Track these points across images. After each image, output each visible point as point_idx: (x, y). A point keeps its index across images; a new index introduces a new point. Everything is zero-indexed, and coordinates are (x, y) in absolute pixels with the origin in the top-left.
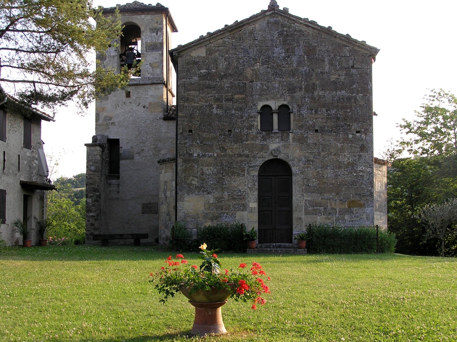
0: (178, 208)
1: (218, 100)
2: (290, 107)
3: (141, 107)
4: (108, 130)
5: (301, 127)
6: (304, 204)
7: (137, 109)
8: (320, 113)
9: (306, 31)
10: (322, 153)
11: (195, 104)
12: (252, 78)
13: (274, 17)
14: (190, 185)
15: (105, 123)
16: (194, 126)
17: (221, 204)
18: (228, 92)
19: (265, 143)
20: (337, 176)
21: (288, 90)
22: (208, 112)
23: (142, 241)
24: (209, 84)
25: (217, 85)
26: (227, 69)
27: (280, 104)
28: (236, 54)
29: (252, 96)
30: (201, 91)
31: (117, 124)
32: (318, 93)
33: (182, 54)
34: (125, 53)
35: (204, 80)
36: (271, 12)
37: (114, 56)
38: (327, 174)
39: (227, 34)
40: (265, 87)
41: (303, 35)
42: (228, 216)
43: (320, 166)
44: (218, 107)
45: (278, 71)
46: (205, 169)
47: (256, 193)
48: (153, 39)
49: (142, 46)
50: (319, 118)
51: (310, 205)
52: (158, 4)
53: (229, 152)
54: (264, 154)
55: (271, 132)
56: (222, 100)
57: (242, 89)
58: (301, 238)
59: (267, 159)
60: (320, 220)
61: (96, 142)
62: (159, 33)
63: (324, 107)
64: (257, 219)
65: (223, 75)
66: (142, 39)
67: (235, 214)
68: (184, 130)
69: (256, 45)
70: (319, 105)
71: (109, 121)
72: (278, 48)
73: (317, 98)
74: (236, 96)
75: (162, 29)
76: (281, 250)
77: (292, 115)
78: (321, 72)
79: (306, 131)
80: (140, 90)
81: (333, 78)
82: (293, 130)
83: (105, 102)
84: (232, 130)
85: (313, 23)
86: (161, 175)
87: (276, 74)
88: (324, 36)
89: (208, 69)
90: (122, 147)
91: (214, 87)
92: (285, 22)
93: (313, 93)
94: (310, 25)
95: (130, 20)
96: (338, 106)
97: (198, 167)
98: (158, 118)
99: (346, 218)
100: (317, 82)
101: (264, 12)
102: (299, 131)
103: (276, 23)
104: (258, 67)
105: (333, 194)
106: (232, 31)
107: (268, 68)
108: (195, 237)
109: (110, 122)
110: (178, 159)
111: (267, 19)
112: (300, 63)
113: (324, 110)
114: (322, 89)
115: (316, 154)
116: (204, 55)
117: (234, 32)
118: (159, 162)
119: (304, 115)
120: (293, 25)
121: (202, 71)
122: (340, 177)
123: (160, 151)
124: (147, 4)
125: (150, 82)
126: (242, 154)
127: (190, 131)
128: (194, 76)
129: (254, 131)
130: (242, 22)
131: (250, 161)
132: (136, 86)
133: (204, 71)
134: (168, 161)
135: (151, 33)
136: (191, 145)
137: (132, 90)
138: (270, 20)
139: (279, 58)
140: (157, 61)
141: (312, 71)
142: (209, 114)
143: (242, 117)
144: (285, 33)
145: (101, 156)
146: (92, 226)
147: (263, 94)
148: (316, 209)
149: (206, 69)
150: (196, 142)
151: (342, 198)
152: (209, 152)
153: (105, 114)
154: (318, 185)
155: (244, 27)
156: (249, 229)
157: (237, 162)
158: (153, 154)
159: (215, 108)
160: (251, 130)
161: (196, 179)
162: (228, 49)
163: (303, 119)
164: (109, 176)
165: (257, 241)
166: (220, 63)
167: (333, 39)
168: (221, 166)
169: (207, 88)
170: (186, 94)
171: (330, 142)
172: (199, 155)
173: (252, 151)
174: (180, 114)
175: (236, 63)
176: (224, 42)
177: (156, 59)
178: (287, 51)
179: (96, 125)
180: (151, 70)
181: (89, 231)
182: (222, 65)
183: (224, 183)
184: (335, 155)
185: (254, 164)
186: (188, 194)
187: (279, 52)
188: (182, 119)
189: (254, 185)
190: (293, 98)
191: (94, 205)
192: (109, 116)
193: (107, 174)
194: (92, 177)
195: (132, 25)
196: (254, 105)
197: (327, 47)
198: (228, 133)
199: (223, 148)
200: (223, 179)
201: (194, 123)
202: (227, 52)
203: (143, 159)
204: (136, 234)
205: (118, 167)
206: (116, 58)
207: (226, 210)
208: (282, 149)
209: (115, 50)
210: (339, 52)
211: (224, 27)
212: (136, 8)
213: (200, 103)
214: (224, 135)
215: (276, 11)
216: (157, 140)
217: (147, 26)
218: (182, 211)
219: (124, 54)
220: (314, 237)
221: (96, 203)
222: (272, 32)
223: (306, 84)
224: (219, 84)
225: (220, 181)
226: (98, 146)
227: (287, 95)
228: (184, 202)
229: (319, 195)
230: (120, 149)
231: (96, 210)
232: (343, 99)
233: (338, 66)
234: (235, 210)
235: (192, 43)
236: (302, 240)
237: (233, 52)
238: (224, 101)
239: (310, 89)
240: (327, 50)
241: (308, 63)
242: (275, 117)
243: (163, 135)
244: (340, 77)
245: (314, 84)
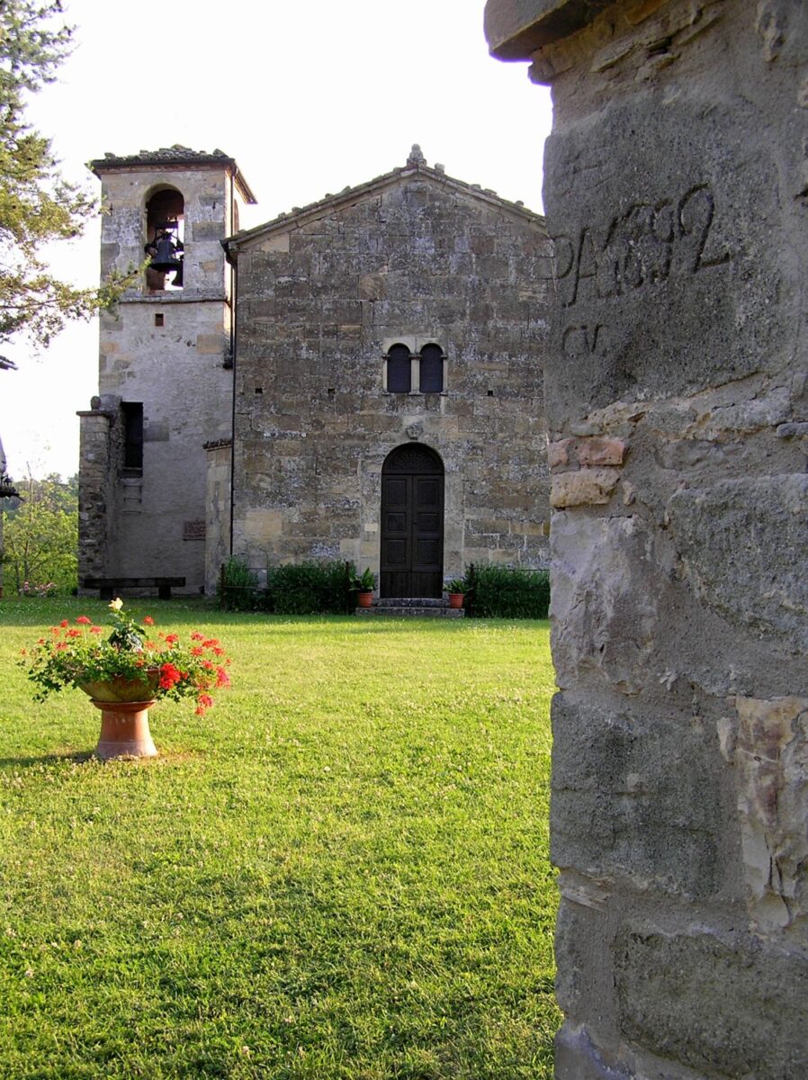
0: (234, 532)
1: (309, 333)
2: (443, 349)
3: (182, 344)
4: (122, 386)
5: (462, 386)
6: (464, 527)
7: (175, 347)
8: (497, 360)
9: (476, 209)
10: (500, 434)
11: (268, 341)
12: (374, 295)
13: (416, 181)
14: (256, 489)
15: (116, 373)
16: (265, 381)
17: (312, 525)
18: (328, 318)
19: (395, 413)
20: (526, 477)
21: (439, 318)
22: (291, 354)
23: (174, 590)
24: (294, 303)
25: (309, 305)
26: (328, 275)
27: (424, 344)
28: (345, 249)
29: (373, 326)
30: (279, 317)
31: (138, 375)
32: (495, 323)
33: (245, 246)
34: (154, 242)
35: (285, 295)
36: (412, 172)
37: (133, 249)
38: (508, 473)
39: (330, 211)
40: (397, 311)
41: (470, 216)
42: (325, 547)
43: (496, 458)
44: (309, 347)
45: (422, 281)
46: (285, 460)
47: (377, 506)
48: (207, 216)
49: (185, 229)
50: (494, 370)
51: (475, 528)
52: (217, 151)
53: (328, 429)
54: (394, 434)
55: (406, 394)
56: (318, 334)
57: (356, 315)
58: (454, 588)
59: (398, 444)
60: (493, 558)
61: (97, 408)
62: (217, 206)
63: (506, 350)
64: (379, 553)
65: (320, 288)
66: (187, 216)
67: (339, 544)
68: (246, 388)
69: (382, 232)
70: (496, 347)
71: (124, 370)
72: (422, 240)
73: (493, 332)
74: (344, 327)
75: (221, 199)
76: (417, 610)
77: (445, 363)
78: (502, 286)
79: (471, 394)
80: (183, 311)
81: (524, 296)
82: (447, 391)
83: (116, 334)
84: (336, 390)
85: (489, 193)
86: (210, 470)
87: (417, 287)
88: (508, 217)
89: (292, 276)
90: (147, 419)
91: (304, 310)
92: (438, 191)
93: (485, 323)
94: (483, 197)
95: (165, 181)
96: (530, 348)
97: (272, 456)
98: (215, 365)
99: (540, 553)
100: (494, 304)
101: (399, 171)
102: (458, 393)
103: (420, 192)
104: (386, 273)
105: (519, 509)
106: (339, 204)
107: (404, 275)
108: (263, 585)
109: (127, 370)
110: (236, 441)
111: (403, 184)
112: (462, 268)
113: (505, 354)
114: (503, 316)
115: (489, 435)
116: (287, 250)
117: (342, 208)
118: (205, 447)
119: (469, 363)
120: (452, 196)
121: (283, 280)
122: (531, 479)
123: (217, 425)
124: (198, 152)
125: (200, 297)
126: (352, 433)
127: (259, 391)
128: (268, 289)
129: (375, 392)
130: (356, 189)
131: (368, 446)
132: (174, 306)
133: (286, 279)
134: (221, 445)
135: (202, 205)
136: (260, 416)
137: (167, 312)
138: (408, 186)
139: (424, 257)
140: (213, 258)
141: (484, 284)
142: (293, 358)
143: (354, 365)
144: (437, 210)
145: (108, 435)
146: (90, 563)
147: (393, 323)
148: (485, 537)
149: (288, 276)
150: (268, 411)
151: (533, 517)
152: (292, 429)
153: (117, 356)
154: (490, 492)
155: (362, 199)
156: (360, 572)
157: (344, 448)
158: (205, 430)
159: (304, 348)
160: (370, 389)
161: (268, 480)
162: (331, 239)
163: (467, 371)
164: (124, 470)
165: (377, 594)
166: (316, 266)
167: (525, 224)
168: (313, 455)
169: (290, 310)
170: (251, 322)
171: (514, 414)
172: (273, 435)
173: (372, 430)
174: (240, 359)
175: (345, 265)
176: (324, 226)
177: (211, 254)
178: (440, 244)
179: (100, 377)
180: (202, 274)
181: (84, 572)
182: (320, 268)
183: (319, 487)
184: (523, 438)
185: (375, 453)
186: (253, 506)
187: (424, 245)
188: (244, 368)
189: (374, 491)
190: (448, 331)
191: (93, 524)
192: (125, 359)
193: (120, 467)
194: (91, 472)
195: (169, 190)
196: (377, 344)
197: (514, 238)
198: (327, 395)
199: (318, 422)
200: (318, 479)
201: (265, 375)
202: (328, 245)
203: (186, 439)
204: (163, 579)
205: (140, 456)
206: (137, 252)
207: (322, 536)
208: (427, 427)
209: (136, 238)
210: (535, 249)
211: (324, 197)
212: (175, 158)
213: (277, 338)
214: (321, 398)
215: (420, 170)
216: (213, 406)
217: (195, 192)
218: (242, 537)
219: (154, 245)
220: (479, 586)
221: (97, 521)
222: (413, 209)
223: (473, 306)
224: (313, 303)
225: (312, 483)
226: (100, 415)
227: (439, 326)
228: (247, 521)
229: (492, 510)
230: (145, 421)
231: (97, 534)
232: (540, 335)
233: (534, 274)
234: (338, 537)
235: (265, 226)
236: (456, 593)
237: (339, 244)
238: (320, 335)
239: (482, 315)
240: (513, 245)
241: (477, 267)
242: (415, 367)
243: (223, 396)
244: (537, 295)
245: (487, 306)
